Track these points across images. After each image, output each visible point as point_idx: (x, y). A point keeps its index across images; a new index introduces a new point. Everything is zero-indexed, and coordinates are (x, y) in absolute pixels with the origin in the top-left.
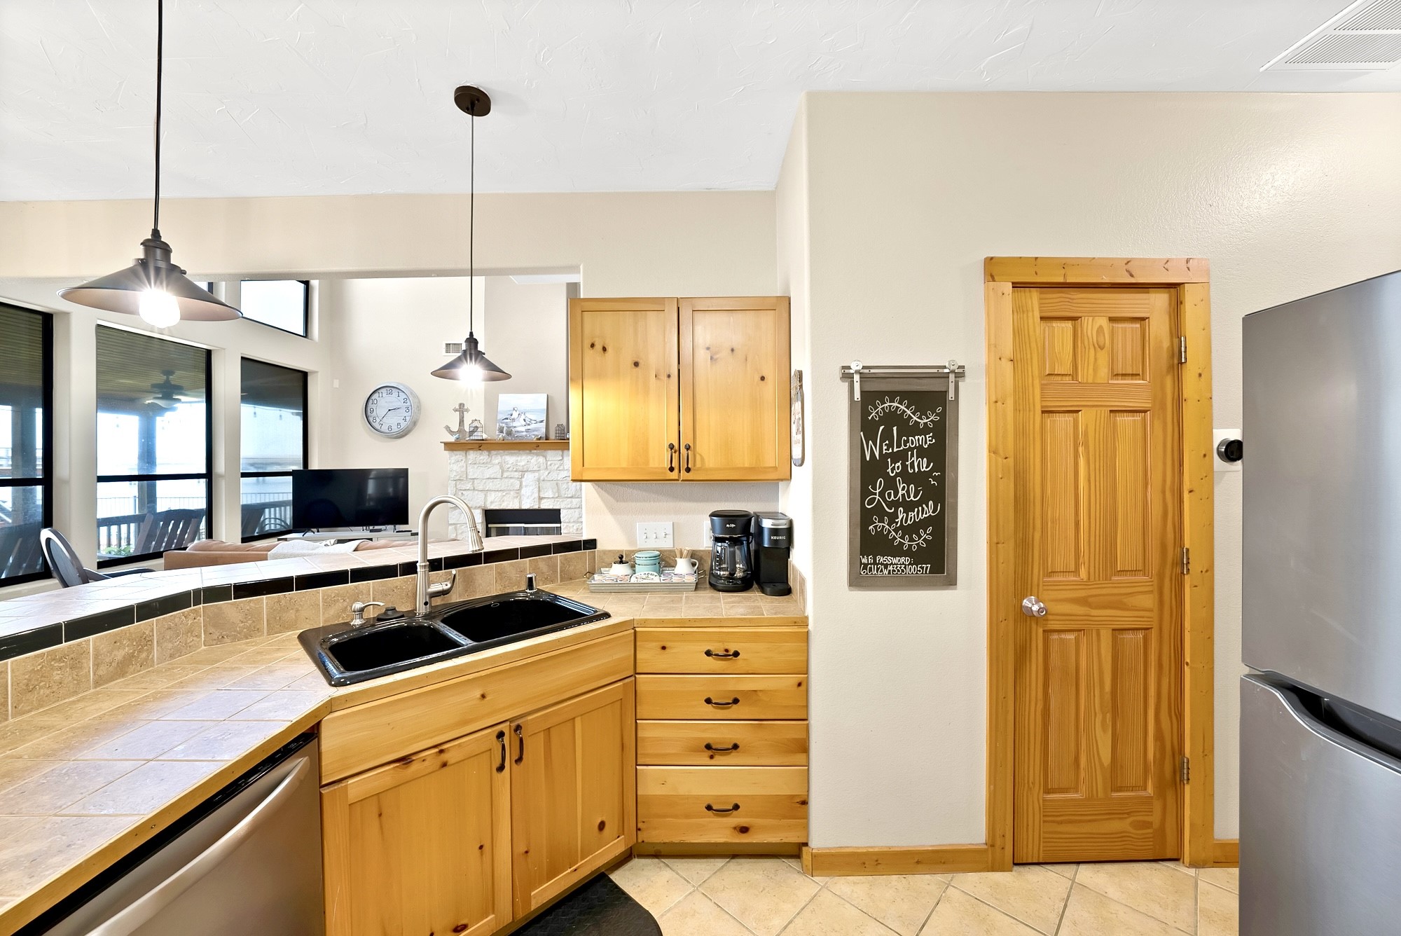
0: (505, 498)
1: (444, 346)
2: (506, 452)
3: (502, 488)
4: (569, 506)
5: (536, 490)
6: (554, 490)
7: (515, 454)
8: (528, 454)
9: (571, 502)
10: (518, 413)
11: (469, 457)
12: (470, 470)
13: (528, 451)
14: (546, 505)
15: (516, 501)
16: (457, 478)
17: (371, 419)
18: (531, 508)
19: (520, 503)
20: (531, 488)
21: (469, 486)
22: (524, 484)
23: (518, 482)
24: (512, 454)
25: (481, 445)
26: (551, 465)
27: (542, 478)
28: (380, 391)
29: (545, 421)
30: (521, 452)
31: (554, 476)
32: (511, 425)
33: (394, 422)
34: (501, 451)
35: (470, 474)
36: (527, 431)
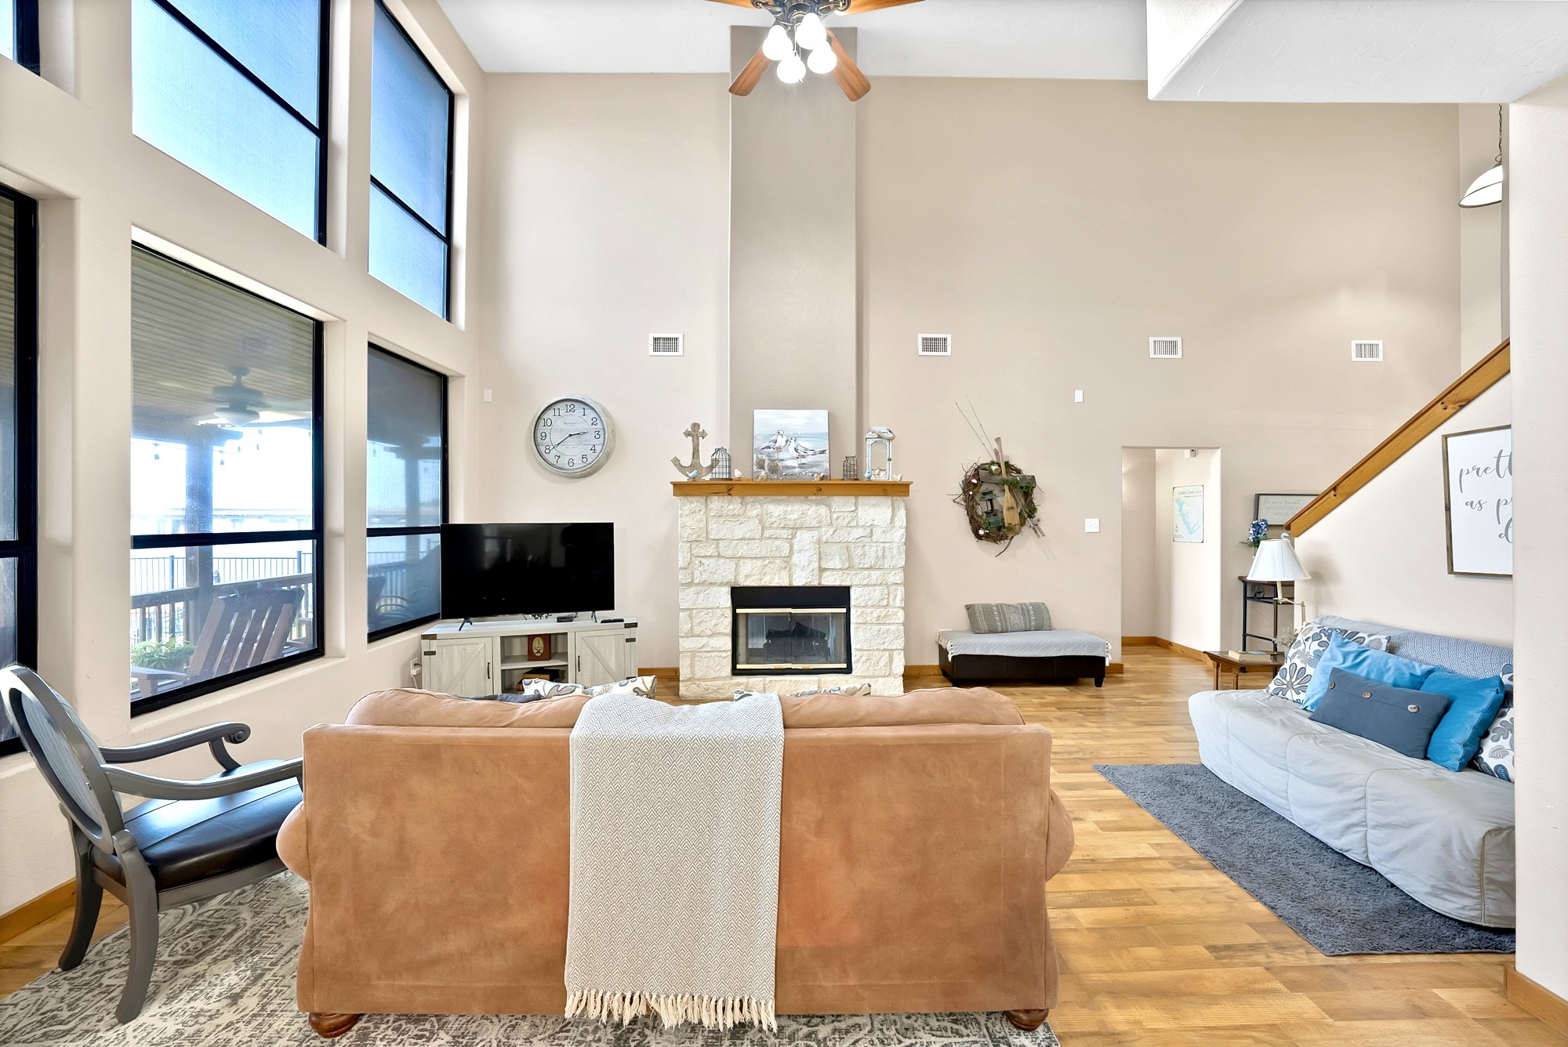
0: (767, 570)
1: (651, 341)
2: (769, 498)
3: (763, 554)
4: (865, 582)
5: (815, 558)
6: (844, 558)
7: (783, 500)
8: (802, 502)
9: (869, 576)
10: (785, 438)
11: (711, 506)
12: (713, 526)
13: (802, 498)
14: (830, 580)
15: (784, 574)
16: (694, 537)
17: (542, 449)
18: (807, 585)
19: (790, 576)
20: (808, 554)
21: (711, 550)
22: (796, 547)
23: (788, 545)
24: (778, 502)
25: (728, 488)
26: (838, 518)
27: (824, 539)
28: (556, 407)
29: (827, 452)
30: (792, 498)
31: (842, 535)
32: (776, 456)
33: (573, 453)
34: (762, 498)
35: (713, 532)
36: (802, 466)
